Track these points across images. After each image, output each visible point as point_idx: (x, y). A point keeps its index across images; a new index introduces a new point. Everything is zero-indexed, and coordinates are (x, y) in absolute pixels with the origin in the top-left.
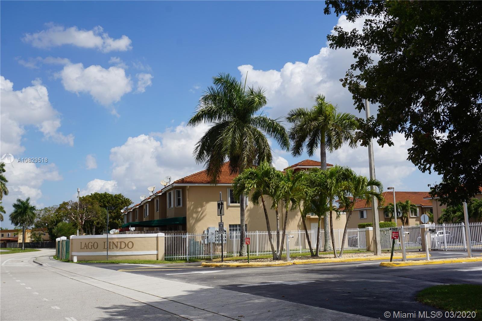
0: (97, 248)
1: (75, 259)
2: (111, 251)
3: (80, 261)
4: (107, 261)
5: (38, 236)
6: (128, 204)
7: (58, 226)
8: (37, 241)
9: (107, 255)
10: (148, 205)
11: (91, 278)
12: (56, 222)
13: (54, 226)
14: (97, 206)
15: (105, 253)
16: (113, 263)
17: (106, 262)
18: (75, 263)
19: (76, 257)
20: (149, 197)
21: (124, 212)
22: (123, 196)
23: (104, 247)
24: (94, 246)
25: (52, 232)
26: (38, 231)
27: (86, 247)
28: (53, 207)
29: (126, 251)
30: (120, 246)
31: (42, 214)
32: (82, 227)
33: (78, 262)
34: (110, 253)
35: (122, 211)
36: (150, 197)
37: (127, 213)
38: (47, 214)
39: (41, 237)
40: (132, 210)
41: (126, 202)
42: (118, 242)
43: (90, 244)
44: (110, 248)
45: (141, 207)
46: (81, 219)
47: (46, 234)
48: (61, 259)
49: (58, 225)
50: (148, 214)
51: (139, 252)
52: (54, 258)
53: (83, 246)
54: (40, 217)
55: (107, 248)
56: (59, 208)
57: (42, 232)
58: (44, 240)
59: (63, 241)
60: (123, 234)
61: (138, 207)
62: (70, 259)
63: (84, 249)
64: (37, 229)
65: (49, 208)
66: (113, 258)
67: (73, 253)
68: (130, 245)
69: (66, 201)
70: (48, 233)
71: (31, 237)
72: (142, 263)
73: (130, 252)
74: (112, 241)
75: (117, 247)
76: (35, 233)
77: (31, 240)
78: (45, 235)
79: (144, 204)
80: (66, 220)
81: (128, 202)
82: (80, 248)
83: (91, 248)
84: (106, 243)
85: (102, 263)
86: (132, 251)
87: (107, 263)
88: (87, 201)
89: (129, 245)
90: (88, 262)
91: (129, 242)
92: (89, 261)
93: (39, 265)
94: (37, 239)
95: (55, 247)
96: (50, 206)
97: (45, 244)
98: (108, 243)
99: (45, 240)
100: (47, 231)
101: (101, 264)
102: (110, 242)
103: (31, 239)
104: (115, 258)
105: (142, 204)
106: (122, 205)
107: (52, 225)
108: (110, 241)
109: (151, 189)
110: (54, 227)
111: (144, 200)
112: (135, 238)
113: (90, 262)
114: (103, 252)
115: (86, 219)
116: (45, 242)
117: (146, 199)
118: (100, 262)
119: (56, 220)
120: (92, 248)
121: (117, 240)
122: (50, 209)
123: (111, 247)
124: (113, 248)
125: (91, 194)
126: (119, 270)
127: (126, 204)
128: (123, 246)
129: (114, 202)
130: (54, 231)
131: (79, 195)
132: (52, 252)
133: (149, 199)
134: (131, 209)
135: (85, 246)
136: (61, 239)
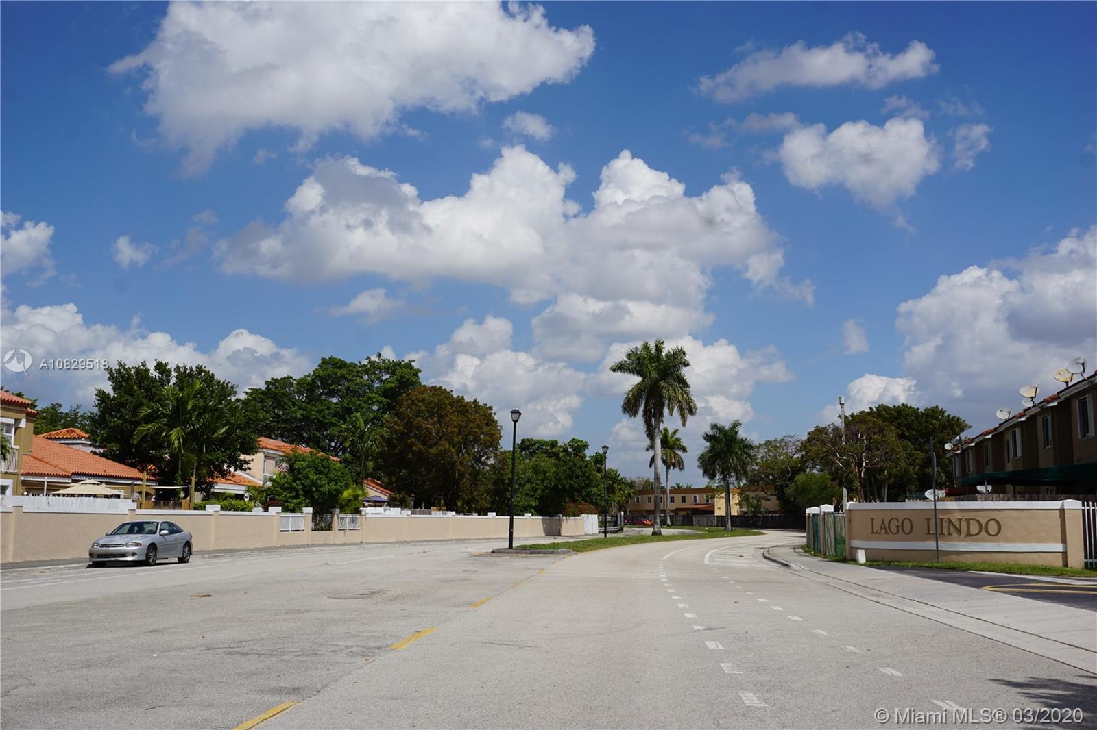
0: (910, 532)
1: (862, 557)
2: (945, 540)
3: (874, 561)
4: (938, 565)
5: (755, 501)
6: (957, 429)
7: (796, 482)
8: (754, 512)
9: (935, 549)
10: (1018, 431)
11: (922, 603)
12: (792, 472)
13: (788, 481)
14: (892, 435)
15: (931, 545)
16: (954, 569)
17: (935, 565)
18: (861, 565)
19: (863, 551)
20: (1022, 411)
21: (952, 450)
22: (944, 412)
23: (929, 531)
24: (904, 527)
25: (784, 493)
26: (754, 491)
27: (885, 528)
28: (783, 440)
29: (983, 541)
30: (966, 528)
31: (762, 455)
32: (860, 482)
33: (868, 563)
34: (943, 546)
35: (948, 447)
36: (1025, 410)
37: (959, 452)
38: (771, 454)
39: (760, 506)
40: (973, 444)
41: (953, 425)
42: (960, 520)
43: (894, 523)
44: (942, 533)
45: (999, 436)
46: (859, 465)
47: (771, 497)
48: (825, 555)
49: (797, 478)
50: (1019, 454)
51: (1015, 544)
52: (805, 552)
53: (877, 527)
54: (758, 461)
55: (936, 534)
56: (809, 440)
57: (763, 493)
58: (768, 512)
59: (825, 513)
60: (968, 500)
61: (990, 436)
62: (847, 554)
63: (880, 533)
64: (752, 488)
65: (775, 441)
66: (950, 556)
67: (855, 543)
68: (993, 527)
69: (822, 426)
70: (776, 495)
71: (740, 504)
72: (1028, 572)
73: (991, 544)
74: (945, 517)
75: (959, 531)
76: (749, 495)
77: (741, 512)
78: (769, 500)
79: (1007, 429)
80: (814, 467)
81: (957, 426)
82: (871, 531)
83: (896, 531)
84: (932, 521)
85: (927, 567)
86: (996, 541)
87: (938, 568)
88: (871, 425)
89: (990, 527)
90: (892, 564)
91: (990, 518)
92: (894, 562)
93: (780, 565)
94: (753, 510)
95: (805, 529)
96: (776, 438)
97: (770, 519)
98: (938, 520)
99: (770, 512)
100: (773, 492)
101: (923, 570)
102: (942, 520)
103: (741, 508)
104: (955, 558)
105: (1000, 430)
106: (942, 433)
107: (784, 478)
108: (941, 517)
109: (1027, 392)
110: (789, 483)
111: (1007, 421)
112: (1004, 511)
113: (896, 563)
114: (927, 542)
115: (869, 466)
116: (770, 515)
117: (1015, 417)
118: (920, 566)
119: (790, 467)
120: (898, 532)
121: (959, 516)
122: (778, 445)
123: (945, 532)
124: (949, 534)
125: (871, 408)
126: (985, 588)
127: (952, 429)
128: (974, 529)
129: (923, 427)
130: (788, 491)
131: (843, 411)
132: (799, 538)
133: (1021, 416)
134: (972, 442)
135: (881, 528)
136: (822, 510)
